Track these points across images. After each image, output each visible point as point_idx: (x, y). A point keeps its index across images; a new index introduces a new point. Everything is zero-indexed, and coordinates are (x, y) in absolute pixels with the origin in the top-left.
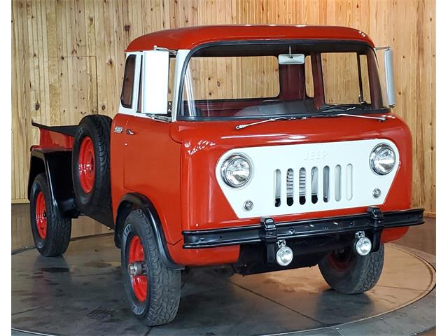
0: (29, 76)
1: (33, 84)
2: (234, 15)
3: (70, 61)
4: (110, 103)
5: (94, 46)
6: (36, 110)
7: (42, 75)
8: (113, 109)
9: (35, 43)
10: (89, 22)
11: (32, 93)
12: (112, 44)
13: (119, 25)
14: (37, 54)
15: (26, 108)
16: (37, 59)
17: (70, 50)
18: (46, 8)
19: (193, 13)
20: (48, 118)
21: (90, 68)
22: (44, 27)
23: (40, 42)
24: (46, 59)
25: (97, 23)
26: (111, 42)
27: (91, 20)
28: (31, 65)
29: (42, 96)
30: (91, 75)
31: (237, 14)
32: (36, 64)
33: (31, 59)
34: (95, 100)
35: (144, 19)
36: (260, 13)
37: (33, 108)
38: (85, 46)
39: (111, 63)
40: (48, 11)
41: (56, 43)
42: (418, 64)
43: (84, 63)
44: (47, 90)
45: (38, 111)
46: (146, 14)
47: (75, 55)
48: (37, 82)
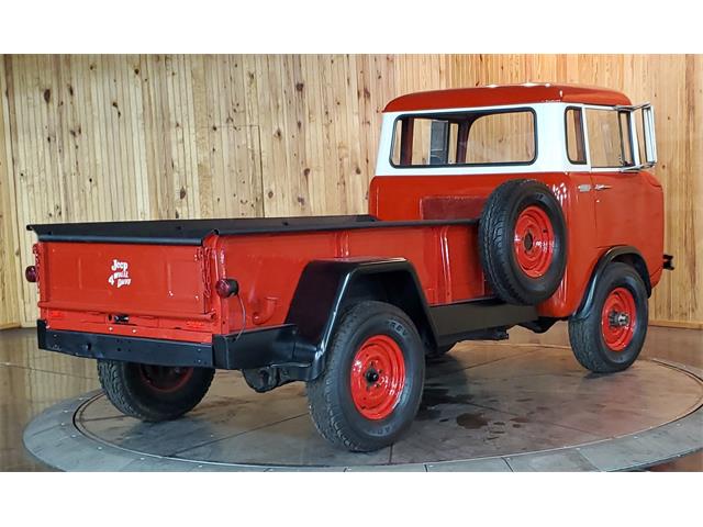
0: (170, 152)
1: (176, 164)
2: (443, 68)
3: (224, 132)
4: (279, 188)
5: (256, 112)
6: (182, 197)
7: (187, 151)
8: (283, 196)
9: (178, 108)
10: (249, 79)
11: (176, 175)
12: (280, 109)
13: (289, 84)
14: (180, 123)
15: (168, 196)
16: (180, 130)
17: (224, 117)
18: (191, 62)
19: (388, 65)
20: (198, 209)
21: (252, 140)
22: (189, 86)
23: (184, 108)
24: (193, 130)
25: (259, 80)
26: (278, 106)
27: (252, 76)
28: (173, 138)
29: (189, 179)
30: (253, 151)
31: (447, 67)
32: (180, 137)
33: (173, 130)
34: (259, 184)
35: (323, 75)
36: (477, 64)
37: (177, 196)
38: (244, 111)
39: (279, 134)
40: (194, 65)
41: (205, 110)
42: (688, 128)
43: (243, 135)
44: (196, 172)
45: (184, 200)
46: (324, 68)
47: (231, 124)
48: (181, 161)
